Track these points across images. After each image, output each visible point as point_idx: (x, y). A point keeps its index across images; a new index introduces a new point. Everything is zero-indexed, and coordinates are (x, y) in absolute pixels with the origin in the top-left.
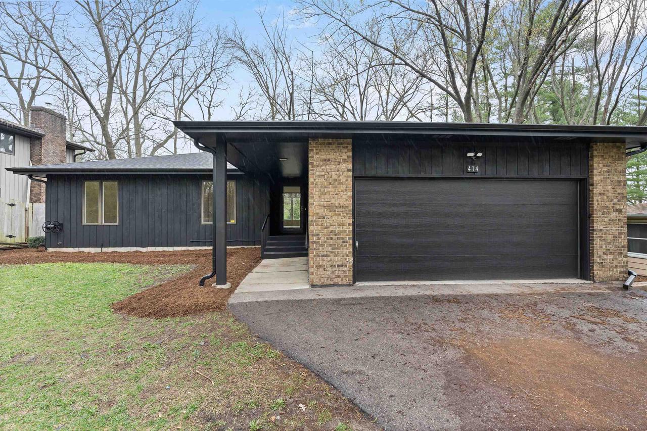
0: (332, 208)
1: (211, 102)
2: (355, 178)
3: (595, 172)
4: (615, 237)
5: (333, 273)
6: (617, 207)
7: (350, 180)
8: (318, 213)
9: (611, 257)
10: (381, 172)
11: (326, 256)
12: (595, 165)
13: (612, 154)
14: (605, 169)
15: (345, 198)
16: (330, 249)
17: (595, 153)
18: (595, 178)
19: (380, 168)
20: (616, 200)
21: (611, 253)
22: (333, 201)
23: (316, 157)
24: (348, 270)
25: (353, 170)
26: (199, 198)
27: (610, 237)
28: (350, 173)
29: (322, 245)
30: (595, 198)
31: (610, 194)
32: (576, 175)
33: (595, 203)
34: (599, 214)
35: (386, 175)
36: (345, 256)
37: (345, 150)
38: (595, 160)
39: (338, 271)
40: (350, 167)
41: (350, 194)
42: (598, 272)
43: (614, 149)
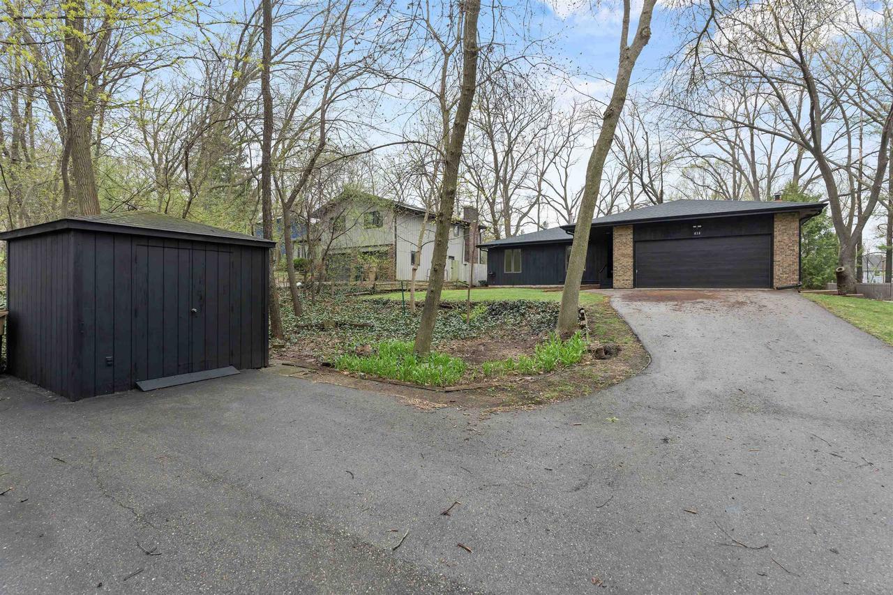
1: (567, 163)
2: (635, 242)
3: (775, 230)
5: (624, 283)
6: (792, 248)
8: (617, 258)
10: (648, 238)
11: (621, 276)
13: (788, 219)
14: (784, 227)
15: (630, 251)
17: (775, 219)
18: (775, 233)
19: (647, 236)
21: (786, 274)
22: (624, 252)
23: (616, 234)
24: (631, 282)
25: (633, 238)
26: (564, 256)
28: (632, 240)
29: (619, 271)
32: (765, 231)
34: (778, 252)
35: (650, 239)
36: (629, 276)
37: (629, 230)
39: (626, 282)
41: (632, 249)
42: (776, 284)
43: (790, 217)
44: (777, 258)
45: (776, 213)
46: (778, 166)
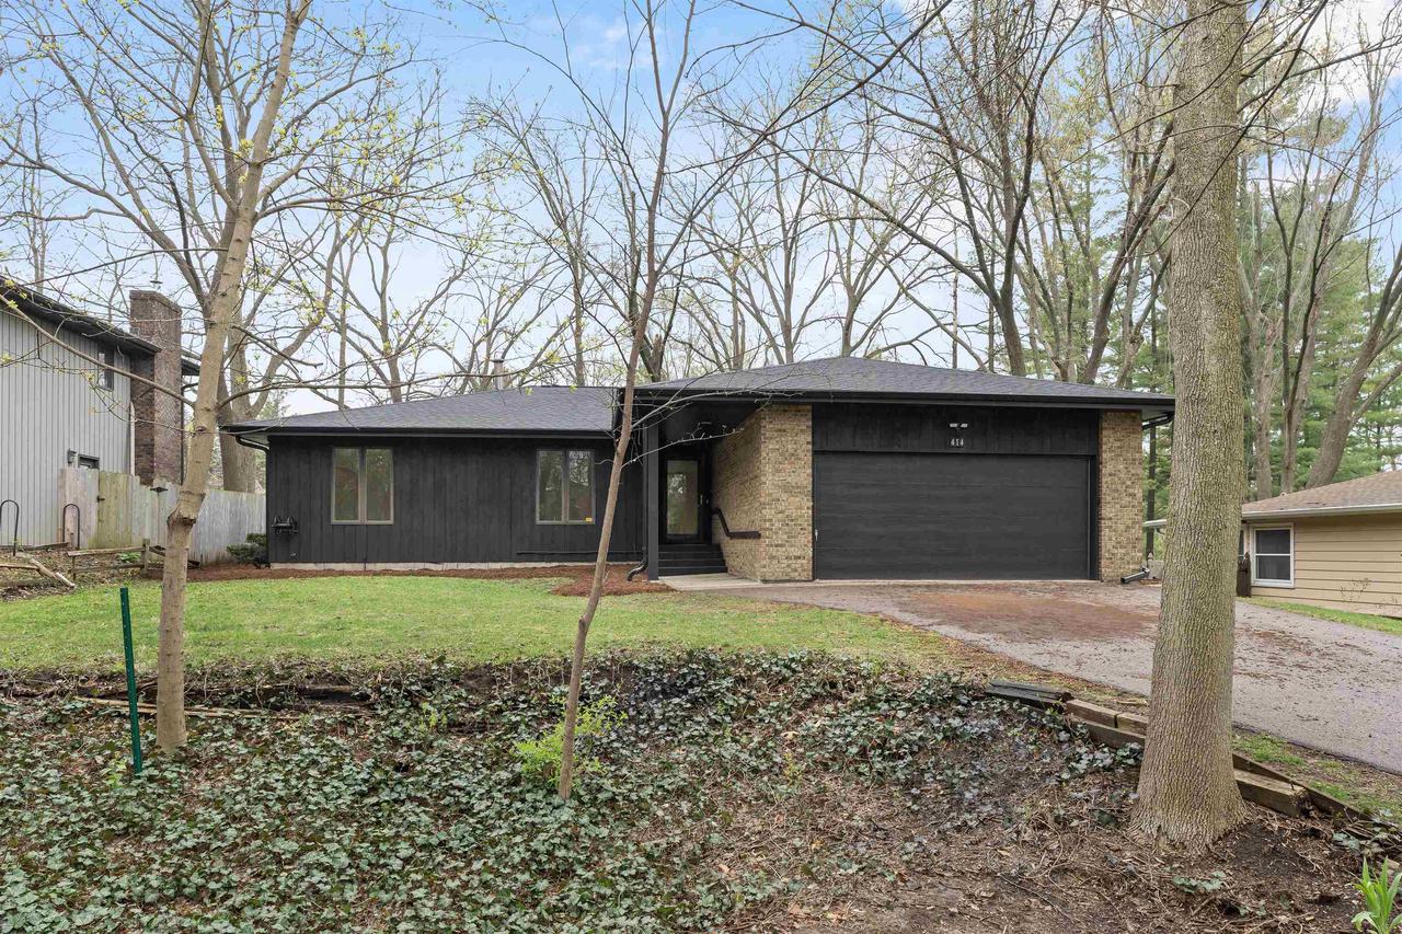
0: (788, 489)
2: (815, 453)
3: (1104, 447)
4: (1128, 527)
5: (789, 566)
6: (1131, 491)
7: (810, 454)
8: (771, 494)
9: (1123, 551)
10: (847, 445)
11: (781, 546)
12: (1105, 439)
13: (1125, 426)
14: (1118, 444)
15: (803, 475)
16: (785, 537)
17: (1105, 425)
18: (1104, 455)
19: (846, 440)
20: (1129, 483)
21: (1122, 547)
22: (789, 479)
23: (769, 426)
24: (807, 564)
25: (813, 443)
26: (532, 478)
27: (1122, 527)
28: (810, 447)
29: (776, 533)
30: (1104, 480)
31: (1122, 476)
32: (1088, 450)
33: (1104, 486)
34: (1109, 499)
35: (852, 448)
36: (803, 546)
37: (804, 419)
38: (1105, 433)
39: (797, 564)
40: (810, 439)
41: (809, 471)
42: (1106, 569)
43: (1128, 421)
44: (1107, 511)
45: (1107, 411)
46: (802, 326)
